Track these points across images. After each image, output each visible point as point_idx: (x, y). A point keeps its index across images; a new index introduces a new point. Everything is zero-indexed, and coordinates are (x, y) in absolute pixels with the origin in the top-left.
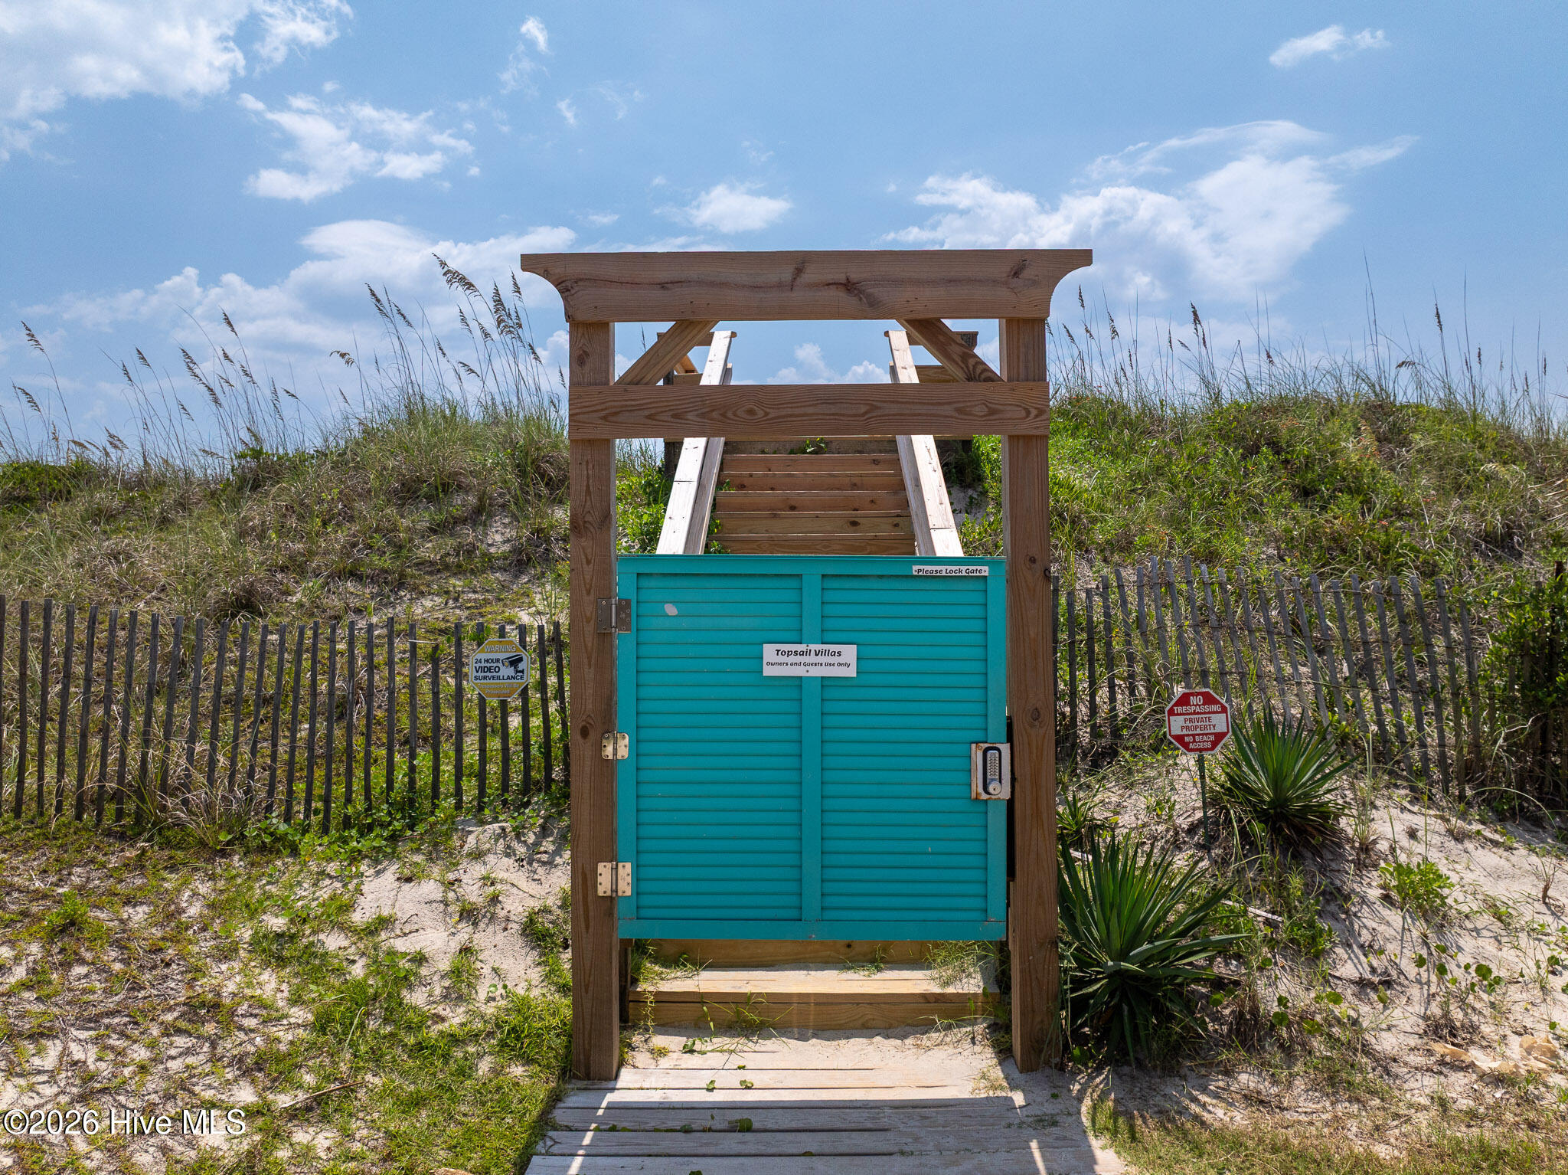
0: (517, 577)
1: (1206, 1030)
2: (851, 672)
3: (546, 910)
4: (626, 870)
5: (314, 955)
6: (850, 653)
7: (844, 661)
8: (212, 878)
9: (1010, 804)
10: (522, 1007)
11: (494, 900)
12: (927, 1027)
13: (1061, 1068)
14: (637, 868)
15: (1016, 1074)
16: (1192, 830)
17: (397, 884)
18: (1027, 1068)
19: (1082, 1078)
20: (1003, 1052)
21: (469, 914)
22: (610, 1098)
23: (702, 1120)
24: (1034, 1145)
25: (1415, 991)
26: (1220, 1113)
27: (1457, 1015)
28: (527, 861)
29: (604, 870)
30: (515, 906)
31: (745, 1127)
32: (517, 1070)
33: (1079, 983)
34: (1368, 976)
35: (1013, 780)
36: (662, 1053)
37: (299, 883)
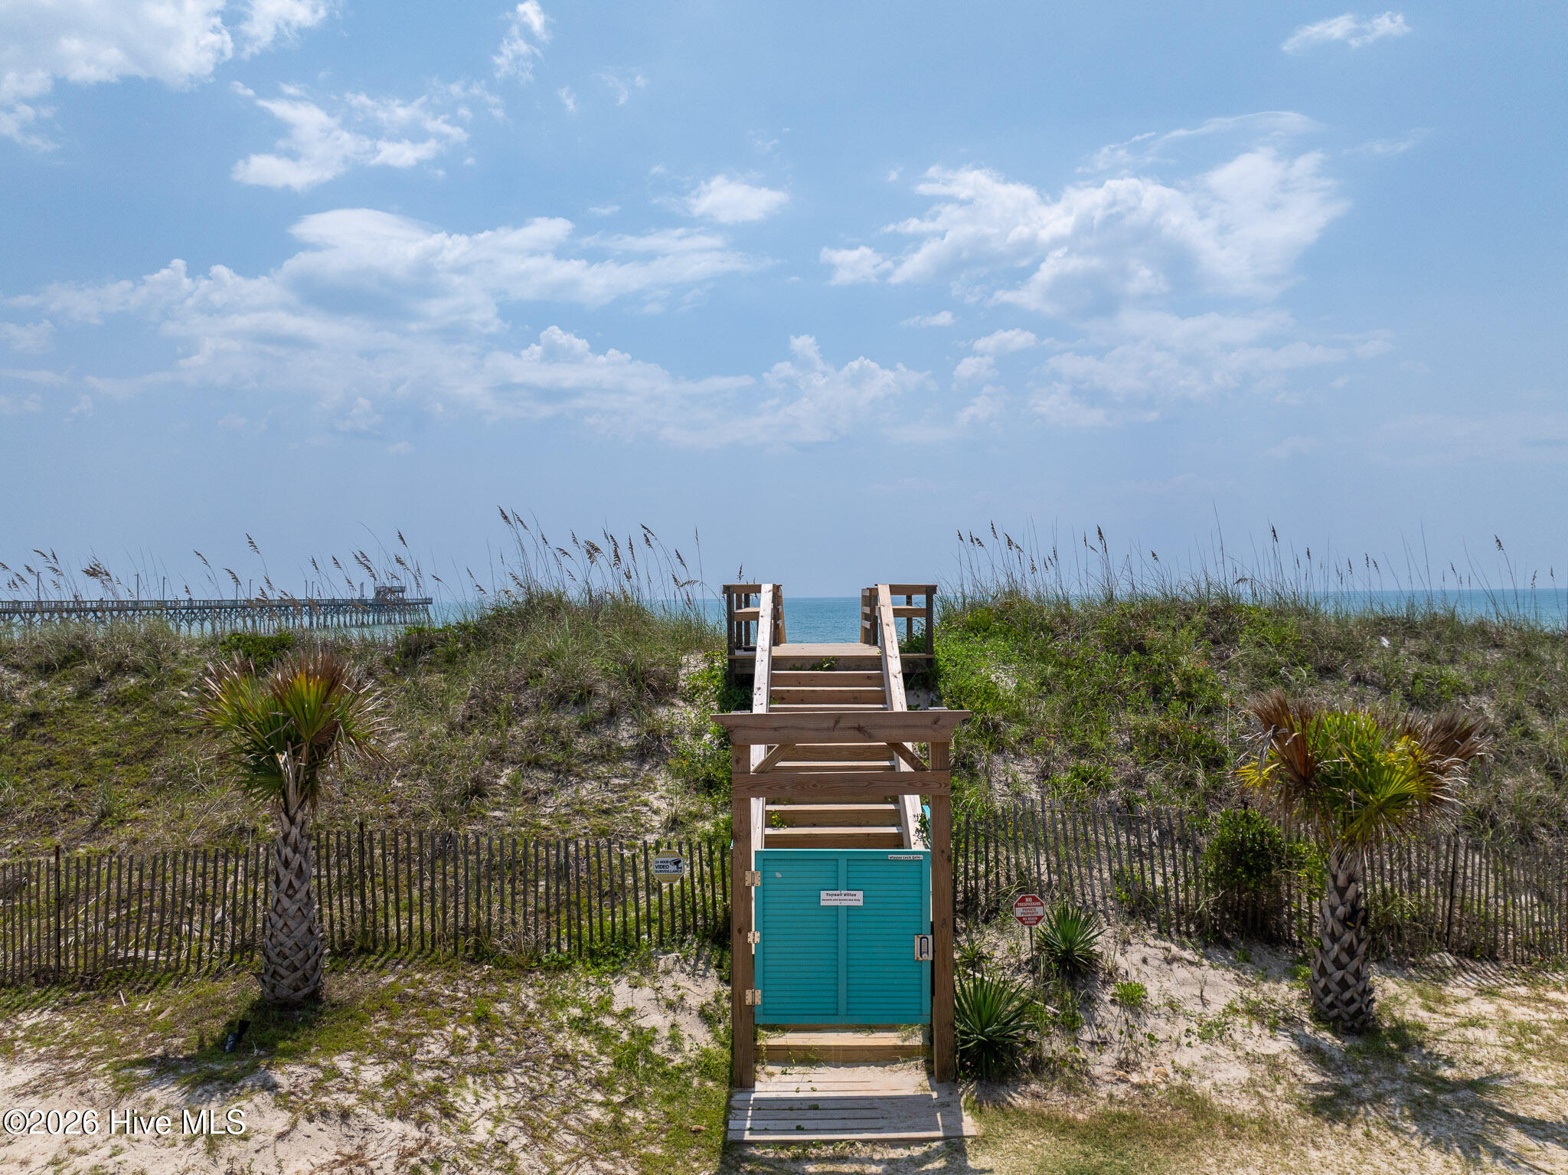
0: (641, 765)
1: (1019, 1065)
2: (861, 903)
3: (709, 1004)
4: (758, 993)
5: (601, 1029)
6: (860, 895)
7: (857, 899)
8: (531, 986)
9: (933, 962)
10: (706, 1054)
11: (682, 998)
12: (895, 1061)
13: (955, 1081)
14: (764, 991)
15: (935, 1084)
16: (1027, 963)
17: (631, 990)
18: (940, 1081)
19: (964, 1086)
20: (930, 1074)
21: (671, 1006)
22: (753, 1096)
23: (796, 1105)
24: (938, 1115)
25: (1116, 1047)
26: (1020, 1101)
27: (1132, 1056)
28: (693, 974)
29: (748, 993)
30: (694, 1001)
31: (816, 1108)
32: (710, 1084)
33: (965, 1042)
34: (1096, 1039)
35: (934, 952)
36: (771, 1075)
37: (579, 989)
